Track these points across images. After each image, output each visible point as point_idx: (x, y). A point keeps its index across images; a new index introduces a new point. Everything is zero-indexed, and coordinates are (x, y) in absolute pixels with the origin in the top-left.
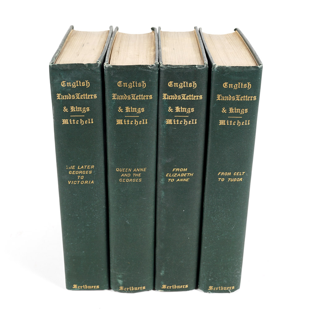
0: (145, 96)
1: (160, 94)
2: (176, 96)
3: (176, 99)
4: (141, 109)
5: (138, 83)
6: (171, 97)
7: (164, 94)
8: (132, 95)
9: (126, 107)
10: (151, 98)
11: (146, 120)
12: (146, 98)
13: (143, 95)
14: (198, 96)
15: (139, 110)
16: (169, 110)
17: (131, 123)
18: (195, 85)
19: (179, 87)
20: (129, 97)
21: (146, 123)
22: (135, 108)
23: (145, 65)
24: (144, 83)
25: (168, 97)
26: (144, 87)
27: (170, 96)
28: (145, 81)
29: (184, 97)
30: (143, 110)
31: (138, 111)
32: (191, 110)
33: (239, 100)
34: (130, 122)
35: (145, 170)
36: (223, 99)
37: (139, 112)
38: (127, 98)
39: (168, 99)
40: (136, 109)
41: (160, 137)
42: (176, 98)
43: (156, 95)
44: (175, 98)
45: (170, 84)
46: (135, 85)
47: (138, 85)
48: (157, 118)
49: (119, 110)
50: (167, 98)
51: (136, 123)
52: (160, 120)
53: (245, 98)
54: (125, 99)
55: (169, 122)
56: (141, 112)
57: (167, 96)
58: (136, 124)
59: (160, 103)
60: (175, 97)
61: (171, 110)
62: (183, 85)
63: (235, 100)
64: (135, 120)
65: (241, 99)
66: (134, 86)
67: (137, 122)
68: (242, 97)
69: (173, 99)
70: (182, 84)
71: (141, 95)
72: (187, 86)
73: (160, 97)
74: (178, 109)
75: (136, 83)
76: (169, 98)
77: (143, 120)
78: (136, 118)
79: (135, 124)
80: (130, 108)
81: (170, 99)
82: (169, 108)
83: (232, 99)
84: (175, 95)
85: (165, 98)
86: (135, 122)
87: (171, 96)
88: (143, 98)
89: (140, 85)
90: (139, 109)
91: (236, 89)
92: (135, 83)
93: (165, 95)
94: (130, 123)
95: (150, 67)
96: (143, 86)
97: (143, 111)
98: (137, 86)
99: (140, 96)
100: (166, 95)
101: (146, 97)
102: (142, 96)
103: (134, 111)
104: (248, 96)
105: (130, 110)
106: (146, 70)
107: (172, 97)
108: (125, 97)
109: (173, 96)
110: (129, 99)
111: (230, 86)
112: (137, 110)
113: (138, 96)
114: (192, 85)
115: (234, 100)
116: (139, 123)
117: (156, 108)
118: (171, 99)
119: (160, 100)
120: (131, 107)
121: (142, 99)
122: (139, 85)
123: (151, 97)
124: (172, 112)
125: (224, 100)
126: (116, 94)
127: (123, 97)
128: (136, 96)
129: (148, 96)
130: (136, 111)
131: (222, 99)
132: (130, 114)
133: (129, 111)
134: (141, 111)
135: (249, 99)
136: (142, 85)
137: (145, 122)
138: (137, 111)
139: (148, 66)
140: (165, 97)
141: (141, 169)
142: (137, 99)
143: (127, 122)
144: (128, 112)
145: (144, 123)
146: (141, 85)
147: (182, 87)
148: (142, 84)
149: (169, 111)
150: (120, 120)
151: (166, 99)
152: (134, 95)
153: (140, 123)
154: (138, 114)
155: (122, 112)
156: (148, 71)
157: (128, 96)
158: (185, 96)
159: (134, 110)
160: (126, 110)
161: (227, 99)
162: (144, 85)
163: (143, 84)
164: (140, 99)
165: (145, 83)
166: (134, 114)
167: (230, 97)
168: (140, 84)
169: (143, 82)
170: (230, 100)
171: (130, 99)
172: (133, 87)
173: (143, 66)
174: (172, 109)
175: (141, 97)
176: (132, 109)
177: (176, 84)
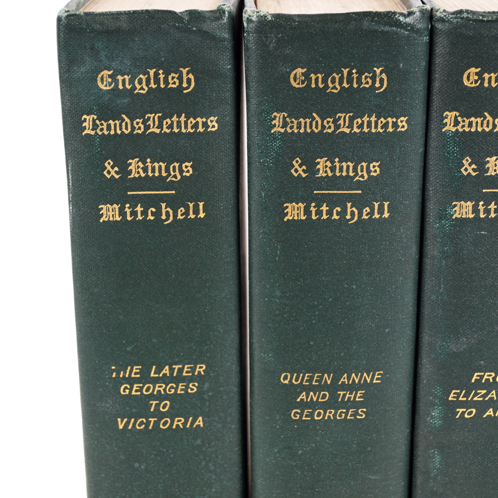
0: (384, 121)
1: (434, 114)
2: (489, 118)
3: (487, 130)
4: (368, 167)
5: (360, 73)
6: (470, 125)
7: (447, 113)
8: (340, 118)
9: (318, 160)
10: (403, 127)
11: (386, 204)
12: (385, 126)
13: (378, 118)
15: (362, 171)
16: (462, 170)
17: (335, 217)
20: (328, 122)
21: (386, 215)
22: (349, 163)
23: (384, 13)
24: (381, 73)
25: (461, 124)
26: (381, 87)
27: (467, 121)
28: (386, 67)
30: (375, 168)
31: (360, 174)
34: (330, 213)
35: (377, 379)
37: (362, 176)
38: (323, 127)
39: (461, 130)
40: (351, 165)
41: (428, 263)
42: (488, 126)
43: (420, 118)
44: (485, 125)
45: (470, 77)
46: (350, 81)
47: (359, 82)
48: (420, 200)
49: (293, 171)
50: (459, 127)
51: (353, 213)
52: (431, 206)
54: (316, 131)
55: (464, 210)
56: (370, 177)
57: (459, 119)
58: (352, 219)
59: (433, 144)
60: (485, 122)
61: (470, 170)
64: (349, 205)
66: (345, 85)
67: (356, 211)
69: (480, 129)
71: (369, 117)
73: (433, 126)
74: (493, 165)
75: (355, 76)
76: (464, 126)
77: (376, 205)
78: (350, 198)
79: (348, 217)
80: (333, 162)
81: (467, 130)
82: (464, 162)
84: (485, 117)
85: (450, 128)
86: (349, 211)
87: (473, 119)
88: (376, 127)
89: (367, 83)
90: (362, 167)
92: (350, 73)
93: (450, 115)
94: (332, 215)
95: (401, 18)
96: (377, 85)
97: (375, 171)
98: (355, 86)
99: (366, 119)
100: (456, 117)
101: (387, 123)
102: (373, 119)
103: (344, 174)
105: (333, 169)
106: (387, 28)
107: (474, 125)
108: (314, 123)
109: (479, 120)
110: (330, 131)
112: (355, 169)
113: (360, 122)
116: (360, 214)
117: (417, 163)
118: (473, 130)
119: (433, 134)
120: (337, 160)
121: (373, 131)
122: (363, 81)
123: (404, 123)
124: (474, 174)
126: (286, 115)
127: (308, 125)
128: (352, 119)
129: (394, 120)
130: (351, 174)
132: (333, 182)
133: (329, 172)
134: (369, 171)
136: (374, 82)
137: (381, 211)
138: (357, 174)
139: (395, 13)
140: (450, 121)
141: (365, 374)
142: (356, 130)
143: (319, 213)
144: (324, 175)
145: (377, 216)
146: (370, 81)
148: (373, 78)
149: (465, 173)
150: (296, 206)
151: (454, 130)
152: (347, 119)
153: (365, 213)
154: (359, 186)
155: (304, 175)
156: (396, 33)
157: (325, 122)
159: (346, 168)
160: (319, 170)
162: (382, 81)
163: (378, 79)
164: (366, 130)
165: (384, 76)
166: (346, 182)
168: (366, 77)
169: (378, 71)
171: (332, 129)
172: (343, 89)
173: (377, 14)
174: (474, 166)
175: (369, 123)
176: (337, 165)
177: (490, 79)
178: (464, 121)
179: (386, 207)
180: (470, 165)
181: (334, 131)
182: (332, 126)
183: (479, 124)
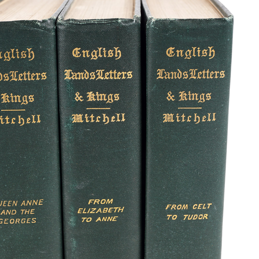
0: (34, 75)
1: (60, 71)
2: (87, 73)
3: (87, 78)
4: (28, 98)
5: (20, 51)
6: (78, 76)
7: (66, 70)
8: (11, 73)
9: (2, 94)
10: (44, 77)
11: (39, 116)
12: (35, 77)
13: (31, 73)
14: (126, 73)
15: (25, 100)
16: (76, 98)
17: (13, 123)
18: (118, 54)
19: (91, 57)
20: (6, 76)
21: (39, 121)
22: (18, 96)
23: (30, 21)
24: (31, 51)
25: (73, 76)
26: (31, 58)
27: (76, 74)
28: (33, 48)
29: (101, 75)
30: (32, 98)
31: (24, 101)
32: (115, 97)
33: (195, 78)
34: (10, 121)
35: (41, 203)
36: (167, 76)
37: (25, 102)
38: (4, 78)
39: (73, 79)
40: (19, 97)
42: (87, 77)
43: (54, 73)
44: (85, 76)
45: (76, 52)
46: (15, 55)
47: (20, 55)
48: (57, 114)
50: (72, 77)
51: (22, 121)
52: (62, 117)
53: (206, 74)
55: (78, 119)
56: (29, 103)
57: (72, 73)
58: (22, 123)
59: (61, 86)
60: (85, 75)
61: (79, 99)
62: (98, 55)
63: (188, 78)
64: (19, 117)
65: (199, 75)
66: (13, 57)
68: (200, 72)
69: (83, 78)
70: (96, 52)
71: (27, 73)
72: (105, 56)
73: (60, 77)
74: (91, 96)
75: (18, 52)
76: (75, 77)
77: (33, 117)
78: (20, 113)
79: (20, 123)
80: (9, 95)
81: (76, 79)
82: (76, 94)
83: (183, 76)
84: (85, 72)
85: (68, 78)
86: (20, 119)
87: (79, 73)
88: (30, 78)
89: (24, 56)
90: (25, 97)
91: (188, 58)
92: (15, 51)
93: (68, 72)
94: (11, 122)
95: (39, 24)
96: (29, 57)
97: (32, 100)
98: (18, 57)
99: (25, 74)
100: (70, 72)
101: (36, 76)
102: (29, 74)
103: (16, 101)
104: (210, 71)
105: (10, 99)
106: (32, 29)
107: (80, 76)
109: (82, 74)
110: (7, 80)
111: (178, 53)
112: (21, 99)
113: (22, 75)
114: (114, 53)
115: (186, 78)
116: (26, 121)
117: (54, 96)
118: (79, 79)
119: (61, 81)
120: (12, 94)
121: (29, 80)
122: (22, 55)
123: (45, 76)
124: (81, 101)
125: (169, 78)
128: (17, 74)
129: (40, 74)
130: (19, 101)
131: (165, 77)
132: (10, 105)
133: (8, 100)
134: (28, 100)
135: (212, 76)
136: (28, 55)
137: (36, 119)
138: (22, 101)
139: (36, 21)
140: (68, 75)
141: (34, 201)
142: (20, 79)
143: (5, 121)
144: (6, 102)
145: (34, 122)
146: (26, 55)
147: (97, 57)
148: (27, 53)
149: (77, 100)
151: (70, 78)
152: (15, 74)
153: (28, 121)
154: (24, 107)
156: (37, 31)
157: (4, 76)
158: (102, 73)
159: (17, 98)
160: (3, 99)
161: (174, 76)
162: (31, 55)
163: (29, 54)
164: (25, 79)
165: (32, 52)
166: (17, 105)
167: (180, 74)
168: (23, 53)
169: (29, 50)
170: (179, 78)
171: (8, 79)
172: (12, 59)
173: (27, 22)
174: (81, 97)
175: (27, 76)
176: (12, 97)
177: (86, 53)
178: (74, 74)
179: (39, 118)
180: (79, 96)
181: (9, 80)
182: (8, 77)
183: (82, 76)
